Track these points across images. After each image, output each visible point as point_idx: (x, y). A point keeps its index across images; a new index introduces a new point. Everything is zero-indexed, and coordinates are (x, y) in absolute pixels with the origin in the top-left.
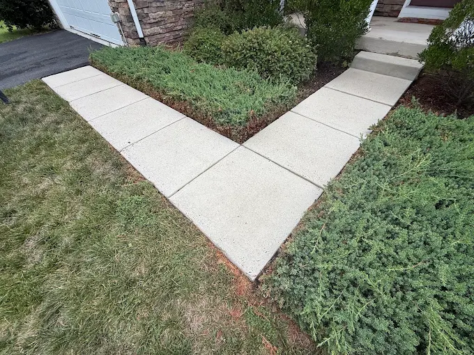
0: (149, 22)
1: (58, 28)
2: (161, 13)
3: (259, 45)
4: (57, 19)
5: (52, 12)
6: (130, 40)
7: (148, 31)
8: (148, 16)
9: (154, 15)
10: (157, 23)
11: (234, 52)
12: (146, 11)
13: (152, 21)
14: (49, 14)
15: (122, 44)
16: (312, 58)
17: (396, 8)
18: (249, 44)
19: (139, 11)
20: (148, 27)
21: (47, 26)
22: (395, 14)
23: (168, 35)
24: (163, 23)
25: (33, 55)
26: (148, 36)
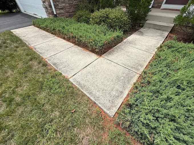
0: (59, 8)
1: (19, 12)
2: (64, 5)
3: (107, 15)
4: (19, 8)
5: (17, 5)
6: (50, 15)
7: (58, 12)
8: (58, 5)
9: (61, 5)
10: (62, 9)
11: (96, 18)
12: (57, 3)
13: (60, 8)
14: (16, 6)
15: (47, 17)
16: (129, 21)
17: (160, 5)
18: (103, 15)
19: (55, 3)
20: (58, 10)
21: (14, 11)
22: (159, 7)
23: (66, 14)
24: (64, 9)
25: (7, 22)
26: (58, 14)
